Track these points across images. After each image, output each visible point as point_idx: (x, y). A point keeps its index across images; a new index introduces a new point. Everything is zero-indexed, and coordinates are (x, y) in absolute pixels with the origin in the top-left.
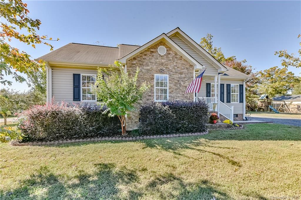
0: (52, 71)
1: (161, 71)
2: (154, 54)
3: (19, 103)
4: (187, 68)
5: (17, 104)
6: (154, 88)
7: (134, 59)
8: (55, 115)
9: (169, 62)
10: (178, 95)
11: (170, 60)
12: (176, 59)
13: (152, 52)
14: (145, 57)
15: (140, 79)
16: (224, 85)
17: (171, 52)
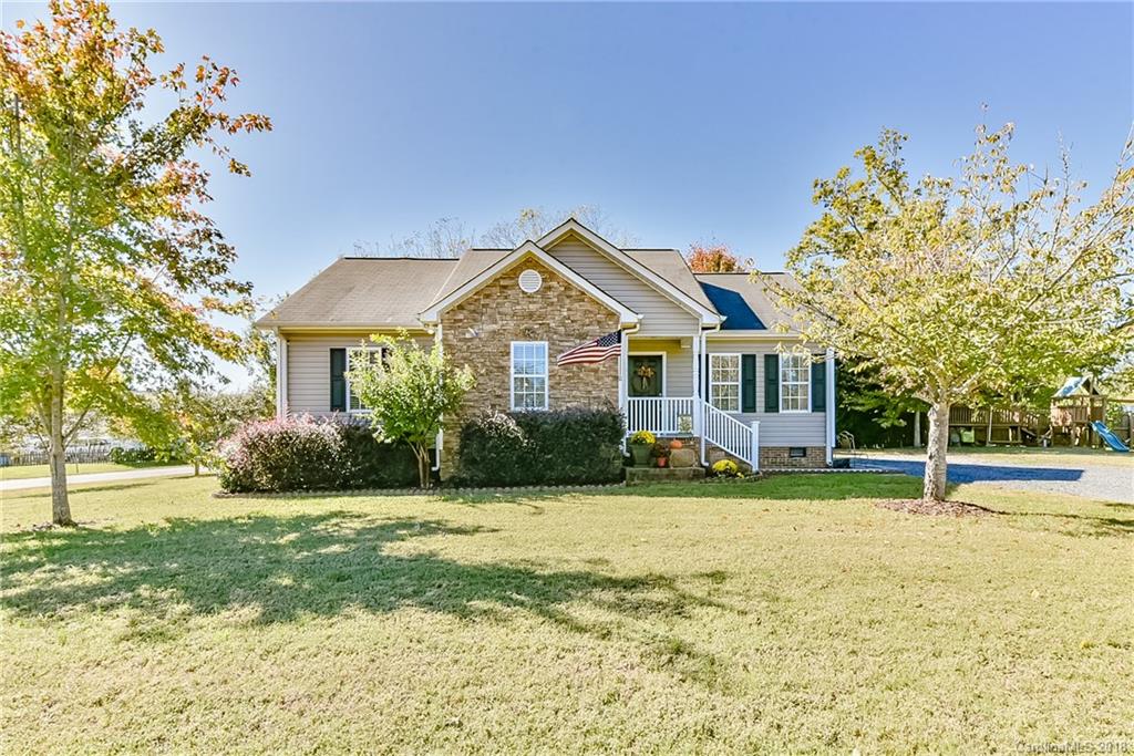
0: (288, 346)
1: (528, 334)
2: (509, 292)
3: (225, 419)
4: (599, 322)
5: (223, 421)
6: (509, 378)
7: (461, 307)
8: (285, 440)
9: (549, 308)
10: (574, 393)
11: (552, 303)
12: (567, 301)
13: (505, 287)
14: (487, 301)
15: (474, 356)
16: (754, 356)
17: (554, 284)
